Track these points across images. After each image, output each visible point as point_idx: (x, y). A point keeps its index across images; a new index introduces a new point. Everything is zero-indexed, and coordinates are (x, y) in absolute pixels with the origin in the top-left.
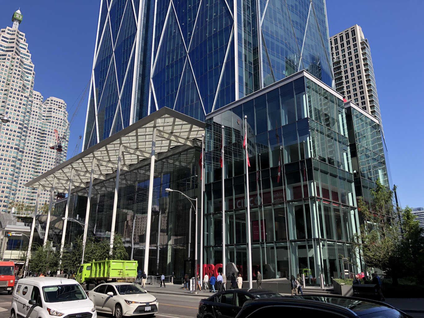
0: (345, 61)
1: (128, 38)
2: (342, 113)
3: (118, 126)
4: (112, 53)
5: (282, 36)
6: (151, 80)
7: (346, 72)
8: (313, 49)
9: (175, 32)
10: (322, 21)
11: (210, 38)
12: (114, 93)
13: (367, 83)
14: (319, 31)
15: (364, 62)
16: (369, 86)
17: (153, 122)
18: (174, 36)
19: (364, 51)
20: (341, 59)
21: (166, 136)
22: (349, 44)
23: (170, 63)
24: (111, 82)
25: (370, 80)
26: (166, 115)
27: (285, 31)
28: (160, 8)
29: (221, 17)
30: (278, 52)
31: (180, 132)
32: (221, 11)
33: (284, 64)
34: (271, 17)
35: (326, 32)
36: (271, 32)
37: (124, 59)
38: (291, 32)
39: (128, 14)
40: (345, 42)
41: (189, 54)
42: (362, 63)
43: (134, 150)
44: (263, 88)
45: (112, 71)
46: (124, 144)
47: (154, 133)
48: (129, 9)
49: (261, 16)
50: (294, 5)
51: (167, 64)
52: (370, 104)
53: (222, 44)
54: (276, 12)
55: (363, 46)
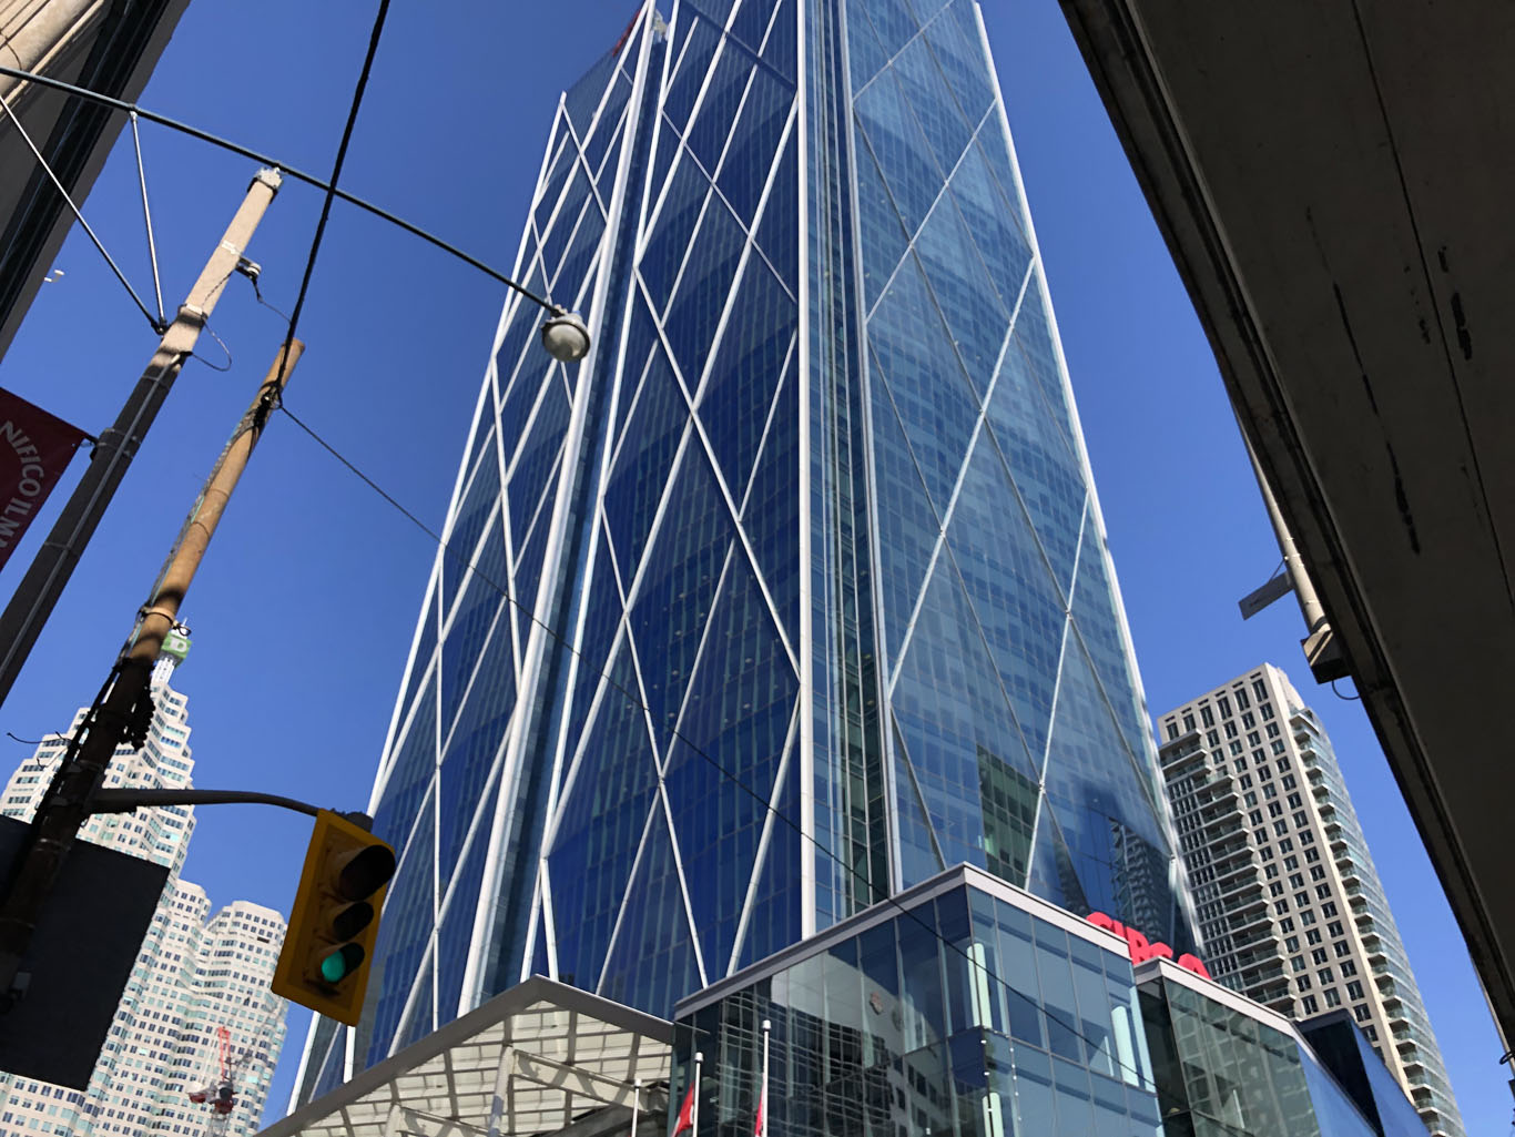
0: (1246, 781)
1: (486, 727)
2: (1129, 1002)
3: (418, 1026)
4: (434, 772)
5: (964, 725)
6: (543, 866)
8: (1084, 760)
9: (628, 712)
10: (1114, 669)
11: (730, 733)
12: (421, 908)
13: (1336, 857)
14: (1106, 701)
15: (1314, 784)
16: (1345, 866)
17: (500, 1025)
18: (626, 725)
19: (1307, 749)
20: (1234, 774)
21: (547, 1074)
22: (1253, 723)
23: (607, 807)
25: (1344, 846)
26: (544, 1005)
27: (975, 708)
28: (592, 638)
29: (764, 670)
30: (952, 776)
31: (601, 1061)
32: (765, 653)
33: (978, 812)
34: (924, 667)
35: (1131, 702)
36: (927, 714)
37: (466, 792)
38: (999, 711)
39: (497, 653)
40: (1237, 717)
41: (666, 781)
42: (1307, 788)
43: (441, 1126)
45: (426, 830)
46: (404, 1104)
47: (504, 1064)
48: (500, 640)
49: (892, 667)
50: (1006, 628)
51: (596, 812)
52: (1361, 931)
53: (763, 753)
54: (943, 651)
55: (1298, 733)
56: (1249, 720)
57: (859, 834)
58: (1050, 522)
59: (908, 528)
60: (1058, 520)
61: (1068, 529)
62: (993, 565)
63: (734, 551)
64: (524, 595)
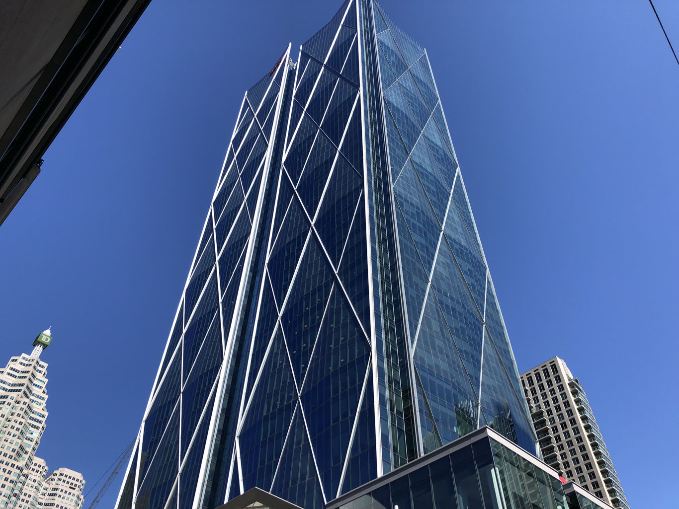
0: (550, 412)
1: (207, 373)
2: (562, 503)
4: (179, 395)
5: (445, 372)
6: (237, 440)
7: (555, 429)
8: (496, 393)
9: (281, 364)
10: (505, 351)
11: (335, 373)
12: (171, 463)
13: (594, 449)
14: (503, 365)
15: (581, 414)
16: (598, 454)
18: (280, 371)
19: (577, 397)
20: (544, 408)
22: (552, 385)
23: (271, 411)
24: (169, 443)
25: (597, 444)
26: (257, 503)
27: (449, 365)
28: (262, 329)
30: (441, 396)
32: (352, 334)
33: (454, 415)
34: (426, 343)
35: (513, 366)
36: (429, 366)
37: (196, 405)
38: (459, 367)
39: (213, 337)
40: (544, 382)
41: (301, 397)
42: (578, 416)
44: (423, 455)
45: (175, 423)
48: (214, 330)
49: (412, 343)
50: (460, 328)
51: (265, 414)
52: (607, 486)
53: (353, 382)
54: (434, 336)
55: (573, 389)
56: (550, 383)
57: (400, 424)
58: (474, 282)
59: (415, 279)
60: (476, 281)
61: (481, 285)
62: (452, 298)
63: (334, 287)
64: (227, 310)
